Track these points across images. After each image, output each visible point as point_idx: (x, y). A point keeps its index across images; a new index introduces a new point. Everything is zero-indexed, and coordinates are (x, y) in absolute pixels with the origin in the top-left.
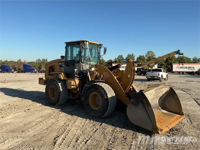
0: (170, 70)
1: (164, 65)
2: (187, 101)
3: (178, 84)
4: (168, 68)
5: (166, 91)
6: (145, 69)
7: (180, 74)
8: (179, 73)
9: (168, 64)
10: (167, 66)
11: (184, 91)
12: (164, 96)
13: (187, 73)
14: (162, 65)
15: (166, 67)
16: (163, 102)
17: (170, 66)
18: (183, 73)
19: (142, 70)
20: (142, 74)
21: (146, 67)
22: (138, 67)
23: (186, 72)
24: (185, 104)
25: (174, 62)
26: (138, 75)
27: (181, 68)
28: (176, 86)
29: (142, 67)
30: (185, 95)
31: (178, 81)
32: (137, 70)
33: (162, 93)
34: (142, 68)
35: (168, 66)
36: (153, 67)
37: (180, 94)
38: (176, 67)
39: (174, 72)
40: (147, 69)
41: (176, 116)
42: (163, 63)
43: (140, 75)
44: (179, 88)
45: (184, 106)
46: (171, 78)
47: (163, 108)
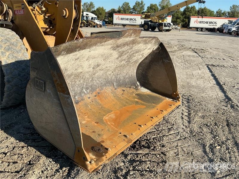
0: (186, 26)
1: (180, 18)
2: (194, 69)
3: (191, 42)
4: (184, 23)
5: (150, 51)
6: (154, 23)
7: (197, 31)
8: (197, 29)
9: (185, 18)
10: (183, 19)
11: (196, 52)
12: (147, 61)
13: (206, 30)
14: (178, 18)
15: (183, 21)
16: (144, 73)
17: (187, 20)
18: (202, 29)
19: (150, 23)
20: (150, 30)
21: (155, 19)
22: (145, 19)
23: (206, 28)
24: (190, 75)
25: (194, 15)
26: (145, 30)
27: (200, 22)
28: (187, 45)
29: (150, 19)
30: (195, 59)
31: (192, 39)
32: (145, 23)
33: (142, 55)
34: (151, 21)
35: (185, 19)
36: (165, 20)
37: (189, 56)
38: (194, 22)
39: (191, 28)
40: (156, 23)
41: (165, 101)
42: (180, 16)
43: (147, 30)
44: (190, 48)
45: (188, 79)
46: (185, 34)
47: (143, 85)
